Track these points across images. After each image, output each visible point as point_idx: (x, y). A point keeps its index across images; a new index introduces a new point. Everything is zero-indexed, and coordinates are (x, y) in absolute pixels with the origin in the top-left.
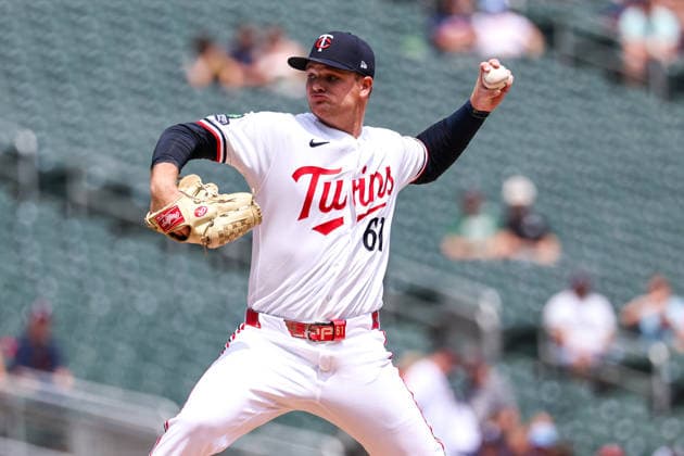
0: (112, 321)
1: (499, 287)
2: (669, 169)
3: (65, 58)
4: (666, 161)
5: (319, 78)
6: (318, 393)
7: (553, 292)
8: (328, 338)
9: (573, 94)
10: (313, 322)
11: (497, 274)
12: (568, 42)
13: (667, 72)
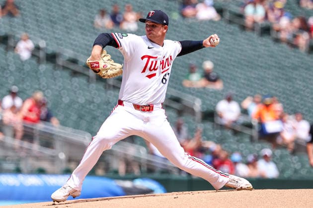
0: (69, 105)
1: (201, 97)
2: (260, 59)
3: (56, 16)
4: (259, 56)
5: (150, 26)
6: (143, 129)
7: (219, 100)
8: (147, 110)
9: (228, 32)
10: (142, 105)
11: (200, 93)
12: (227, 15)
13: (260, 26)
